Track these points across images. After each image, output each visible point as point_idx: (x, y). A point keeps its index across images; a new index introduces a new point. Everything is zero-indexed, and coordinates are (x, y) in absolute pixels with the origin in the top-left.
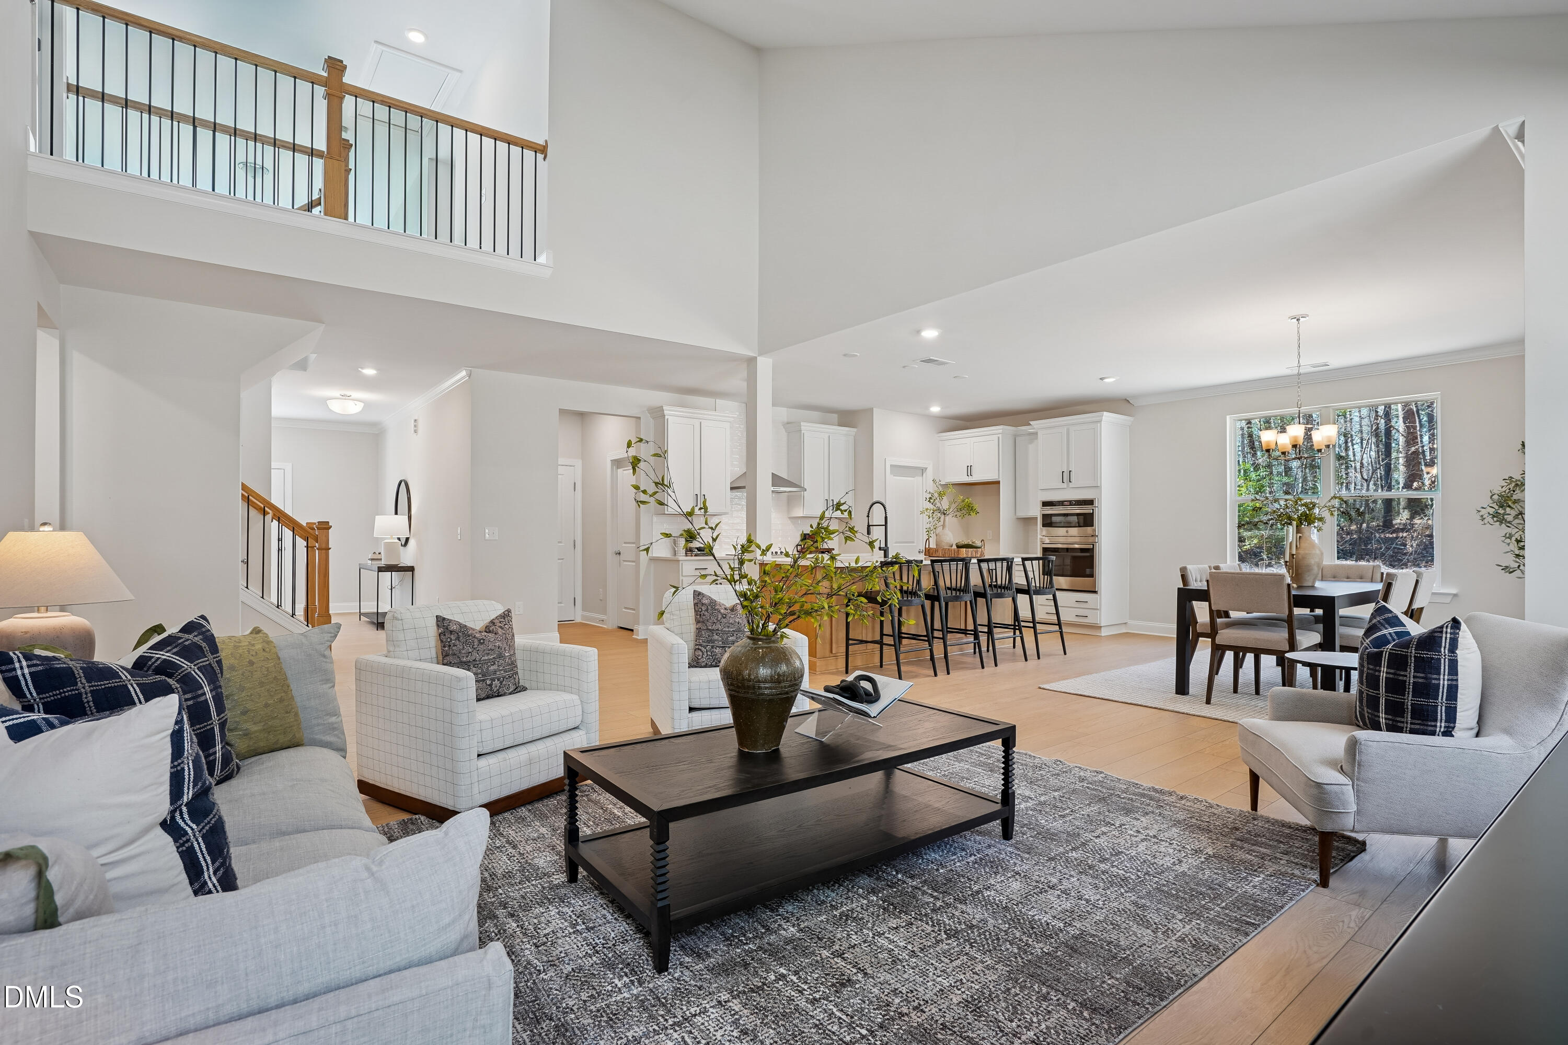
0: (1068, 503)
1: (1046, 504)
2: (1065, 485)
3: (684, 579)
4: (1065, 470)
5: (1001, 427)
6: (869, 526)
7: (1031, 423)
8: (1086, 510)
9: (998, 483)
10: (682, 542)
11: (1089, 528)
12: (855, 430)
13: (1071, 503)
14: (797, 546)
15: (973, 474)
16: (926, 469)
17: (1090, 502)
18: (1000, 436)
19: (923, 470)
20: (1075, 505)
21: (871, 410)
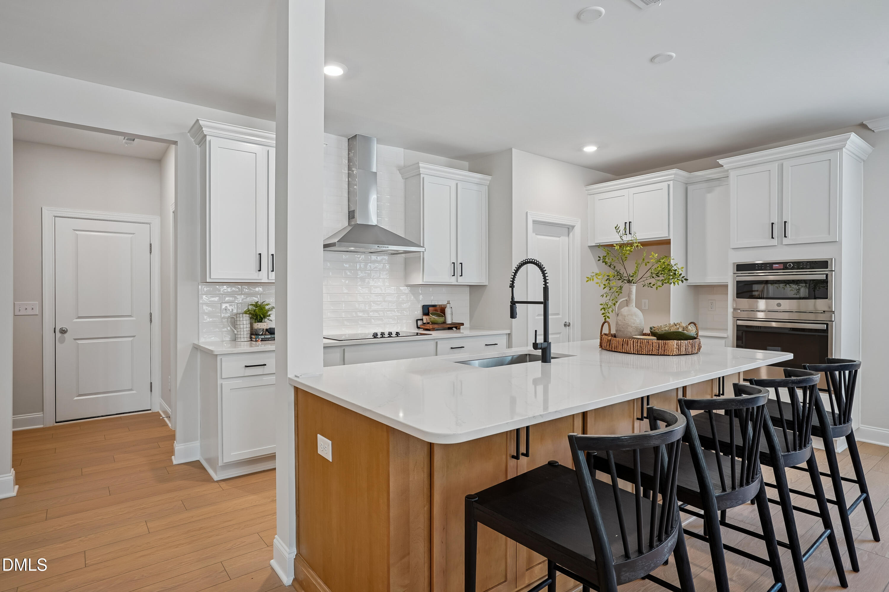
0: (782, 266)
1: (740, 267)
2: (775, 242)
3: (224, 383)
4: (775, 221)
5: (674, 171)
6: (513, 303)
7: (721, 161)
8: (818, 275)
9: (667, 242)
10: (245, 322)
11: (819, 302)
12: (489, 178)
13: (785, 266)
14: (417, 320)
15: (632, 232)
16: (573, 227)
17: (824, 264)
18: (671, 183)
19: (570, 229)
20: (793, 268)
21: (510, 150)
